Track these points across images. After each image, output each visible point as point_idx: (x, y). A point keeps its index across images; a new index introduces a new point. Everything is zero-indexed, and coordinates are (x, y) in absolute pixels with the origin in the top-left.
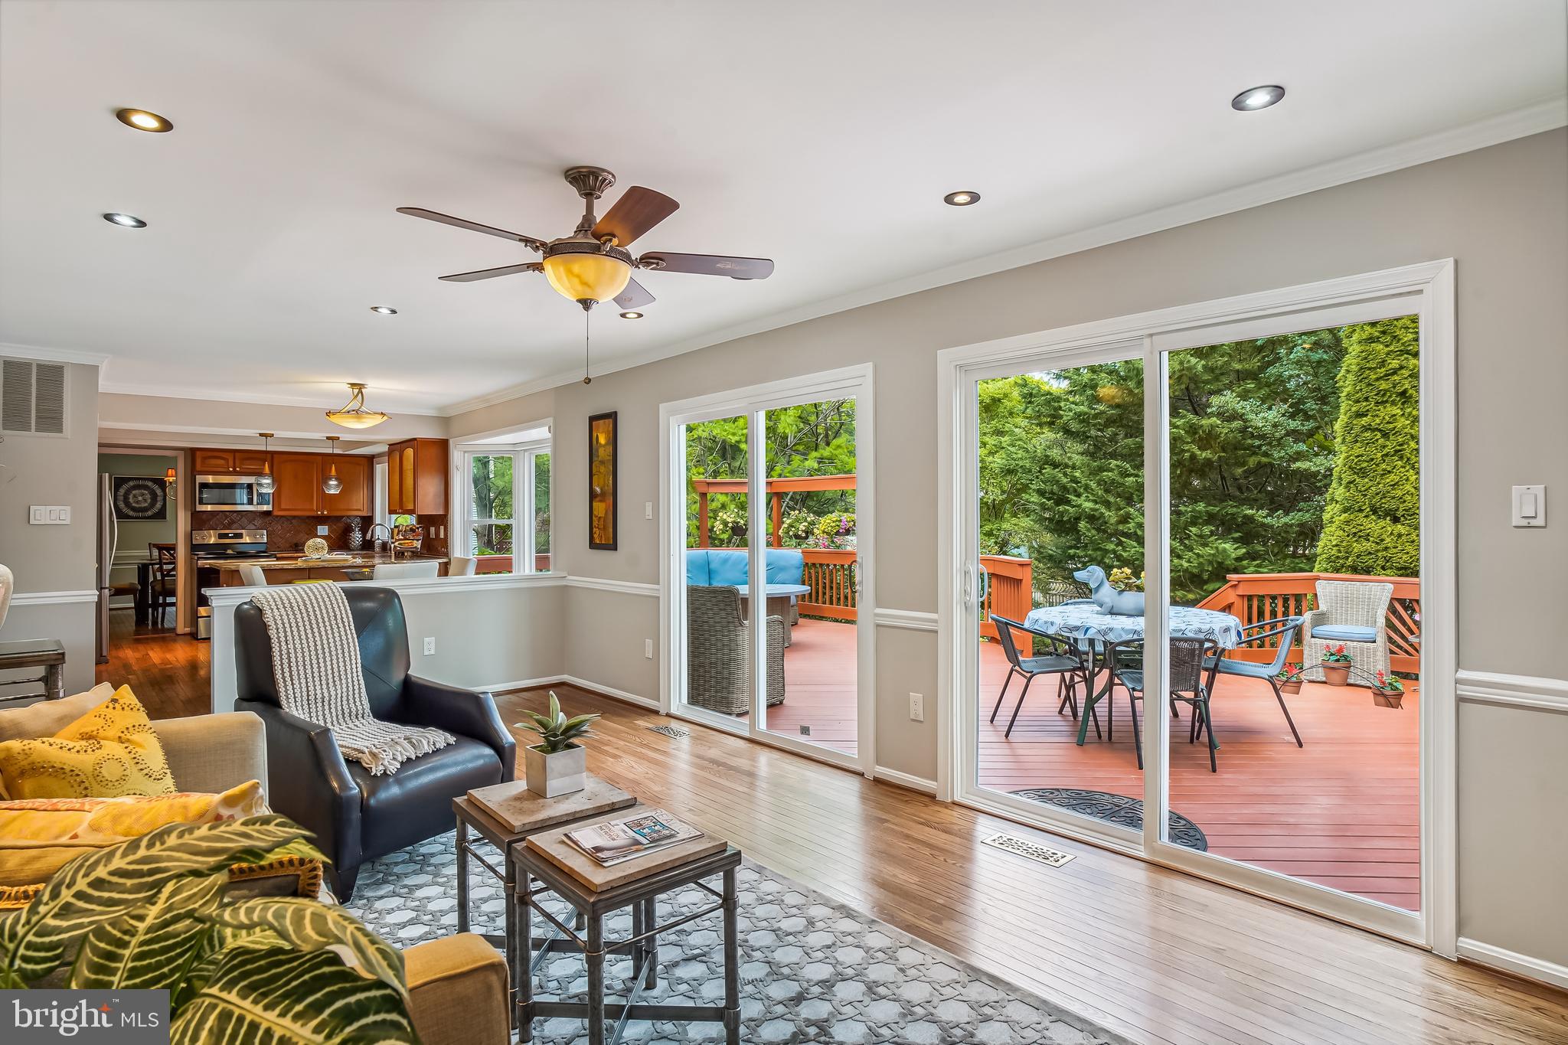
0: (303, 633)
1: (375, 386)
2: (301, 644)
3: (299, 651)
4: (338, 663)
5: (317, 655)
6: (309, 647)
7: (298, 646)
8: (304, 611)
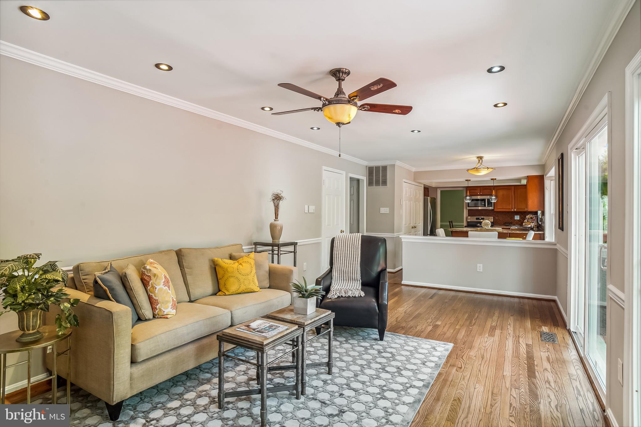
0: (342, 249)
1: (487, 157)
2: (341, 252)
3: (340, 254)
4: (351, 260)
5: (345, 256)
6: (343, 254)
7: (340, 253)
8: (345, 242)
